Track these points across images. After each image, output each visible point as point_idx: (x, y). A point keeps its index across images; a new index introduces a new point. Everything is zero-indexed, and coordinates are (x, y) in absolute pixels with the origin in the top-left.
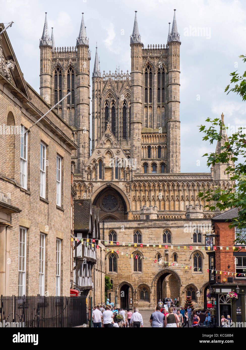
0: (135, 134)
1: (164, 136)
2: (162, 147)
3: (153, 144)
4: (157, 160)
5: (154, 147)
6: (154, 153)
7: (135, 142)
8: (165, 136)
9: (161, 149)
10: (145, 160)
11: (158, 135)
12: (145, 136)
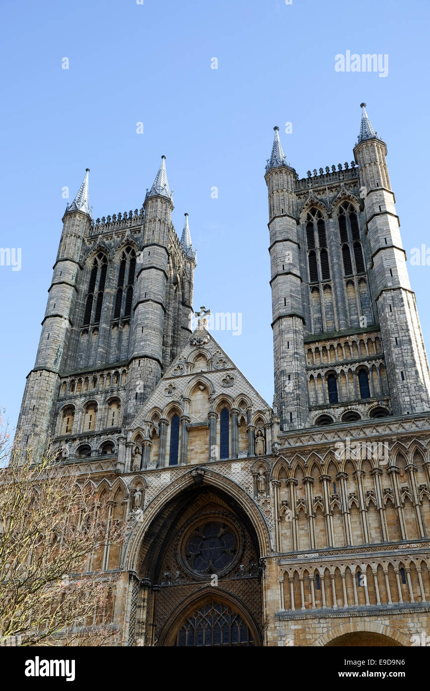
0: (286, 344)
1: (373, 340)
2: (369, 366)
3: (343, 365)
4: (360, 403)
5: (346, 370)
6: (348, 388)
7: (285, 364)
8: (377, 338)
9: (367, 374)
10: (321, 407)
11: (354, 342)
12: (317, 348)
